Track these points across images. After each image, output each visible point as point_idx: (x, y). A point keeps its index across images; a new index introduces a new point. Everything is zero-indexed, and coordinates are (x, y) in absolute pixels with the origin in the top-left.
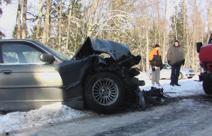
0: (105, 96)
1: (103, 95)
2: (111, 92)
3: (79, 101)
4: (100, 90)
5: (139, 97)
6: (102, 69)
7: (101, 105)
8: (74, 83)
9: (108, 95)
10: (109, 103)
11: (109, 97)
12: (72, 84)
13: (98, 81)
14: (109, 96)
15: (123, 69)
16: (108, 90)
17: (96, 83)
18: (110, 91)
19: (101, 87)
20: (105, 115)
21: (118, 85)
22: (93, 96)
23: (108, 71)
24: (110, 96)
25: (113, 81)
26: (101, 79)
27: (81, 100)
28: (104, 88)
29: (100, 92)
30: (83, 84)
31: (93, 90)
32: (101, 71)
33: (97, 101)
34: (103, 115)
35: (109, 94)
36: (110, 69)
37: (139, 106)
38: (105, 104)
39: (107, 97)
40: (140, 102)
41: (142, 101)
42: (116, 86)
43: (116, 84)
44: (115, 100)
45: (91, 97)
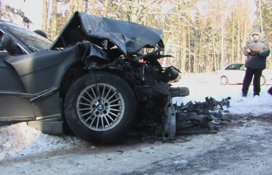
0: (101, 114)
1: (97, 113)
2: (111, 108)
3: (56, 121)
4: (92, 104)
5: (167, 116)
6: (98, 68)
7: (90, 130)
8: (46, 90)
9: (105, 112)
10: (106, 126)
11: (107, 116)
12: (43, 92)
13: (88, 88)
14: (107, 114)
15: (144, 67)
16: (106, 105)
17: (85, 91)
18: (109, 106)
19: (94, 98)
20: (98, 148)
21: (123, 97)
22: (79, 113)
23: (107, 70)
24: (109, 114)
25: (115, 89)
26: (94, 85)
27: (59, 120)
28: (99, 101)
29: (91, 107)
30: (63, 91)
31: (78, 103)
32: (95, 70)
33: (84, 123)
34: (93, 147)
35: (108, 111)
36: (111, 68)
37: (164, 134)
38: (98, 127)
39: (104, 115)
40: (167, 125)
41: (170, 124)
42: (121, 97)
43: (120, 94)
44: (117, 122)
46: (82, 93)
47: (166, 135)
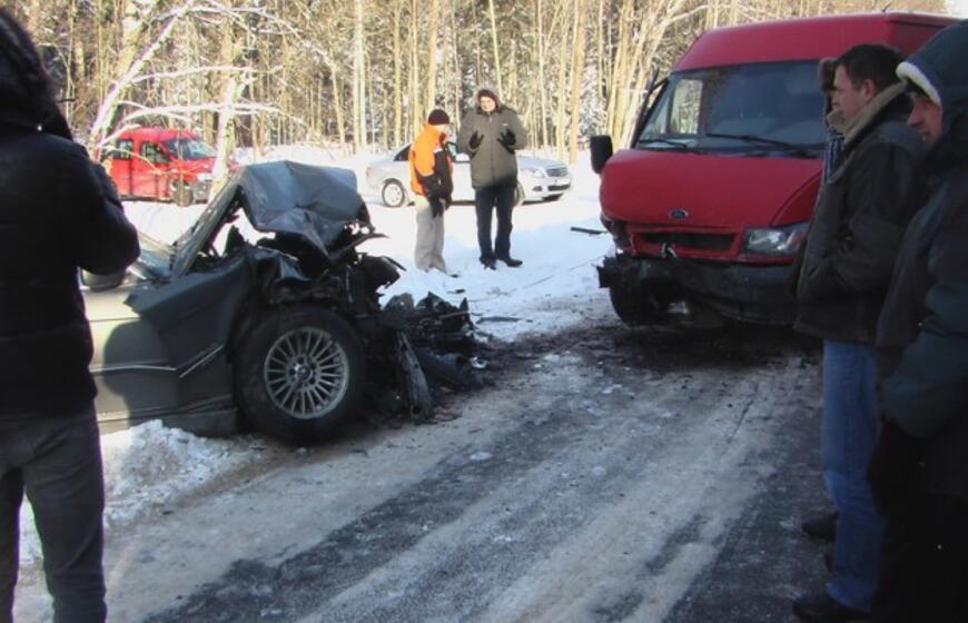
0: (306, 385)
1: (300, 386)
2: (324, 371)
3: (221, 409)
4: (288, 369)
5: (408, 373)
6: (292, 298)
7: (293, 418)
8: (202, 353)
9: (312, 381)
10: (319, 407)
11: (317, 389)
12: (199, 356)
13: (282, 338)
14: (317, 384)
15: (348, 275)
16: (313, 367)
17: (276, 345)
18: (319, 369)
19: (290, 356)
20: (312, 451)
21: (344, 350)
22: (269, 390)
23: (311, 301)
24: (321, 384)
25: (328, 336)
26: (291, 333)
27: (226, 408)
28: (301, 361)
29: (288, 375)
30: (232, 353)
31: (266, 371)
32: (287, 303)
33: (281, 406)
34: (302, 450)
35: (318, 379)
36: (318, 295)
37: (412, 407)
38: (306, 412)
39: (312, 387)
40: (415, 390)
41: (418, 387)
42: (340, 350)
43: (338, 345)
44: (339, 396)
45: (263, 397)
46: (271, 350)
47: (417, 410)
